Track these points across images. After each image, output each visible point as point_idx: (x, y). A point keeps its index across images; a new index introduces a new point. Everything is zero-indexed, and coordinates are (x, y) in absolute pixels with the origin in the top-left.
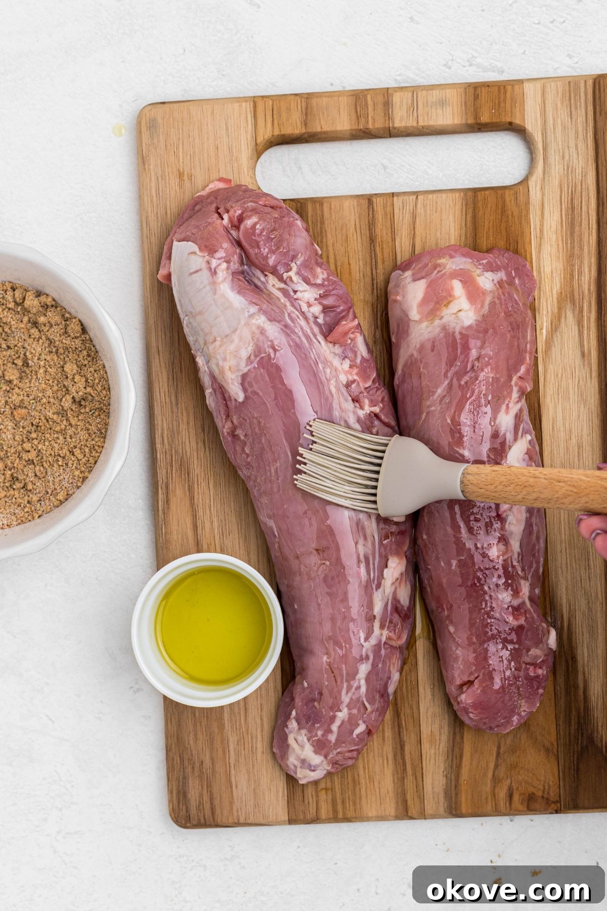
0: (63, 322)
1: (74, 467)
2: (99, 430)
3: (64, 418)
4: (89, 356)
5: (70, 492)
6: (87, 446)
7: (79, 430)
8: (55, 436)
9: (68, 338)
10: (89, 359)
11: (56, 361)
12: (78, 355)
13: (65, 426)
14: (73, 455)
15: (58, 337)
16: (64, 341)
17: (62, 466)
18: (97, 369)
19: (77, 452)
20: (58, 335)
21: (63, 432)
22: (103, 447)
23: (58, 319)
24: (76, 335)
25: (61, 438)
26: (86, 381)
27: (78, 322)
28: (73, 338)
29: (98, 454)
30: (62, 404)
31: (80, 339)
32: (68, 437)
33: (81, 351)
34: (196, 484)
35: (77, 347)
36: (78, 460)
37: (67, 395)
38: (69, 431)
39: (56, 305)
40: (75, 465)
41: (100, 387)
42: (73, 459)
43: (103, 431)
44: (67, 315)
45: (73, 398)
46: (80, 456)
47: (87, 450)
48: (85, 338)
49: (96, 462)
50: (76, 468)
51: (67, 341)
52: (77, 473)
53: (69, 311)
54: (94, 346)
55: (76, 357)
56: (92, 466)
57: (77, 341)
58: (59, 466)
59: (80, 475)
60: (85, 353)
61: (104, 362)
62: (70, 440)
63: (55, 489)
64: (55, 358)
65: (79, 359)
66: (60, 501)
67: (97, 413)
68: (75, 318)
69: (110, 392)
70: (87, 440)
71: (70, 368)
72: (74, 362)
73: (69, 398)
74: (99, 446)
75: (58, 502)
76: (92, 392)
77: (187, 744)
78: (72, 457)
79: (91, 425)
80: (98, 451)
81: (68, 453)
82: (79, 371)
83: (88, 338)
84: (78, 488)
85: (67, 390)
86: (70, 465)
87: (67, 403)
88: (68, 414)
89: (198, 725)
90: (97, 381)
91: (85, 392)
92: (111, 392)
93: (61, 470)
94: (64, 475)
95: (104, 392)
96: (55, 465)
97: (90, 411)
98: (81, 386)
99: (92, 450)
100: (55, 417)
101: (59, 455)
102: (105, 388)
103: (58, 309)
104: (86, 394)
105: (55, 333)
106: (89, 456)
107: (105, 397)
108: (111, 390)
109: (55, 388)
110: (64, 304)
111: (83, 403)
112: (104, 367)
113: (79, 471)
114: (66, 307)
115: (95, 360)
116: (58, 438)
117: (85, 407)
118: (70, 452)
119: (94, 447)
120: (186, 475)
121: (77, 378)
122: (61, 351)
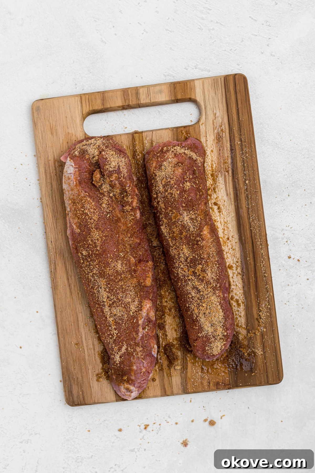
34: (67, 260)
89: (75, 362)
120: (63, 257)
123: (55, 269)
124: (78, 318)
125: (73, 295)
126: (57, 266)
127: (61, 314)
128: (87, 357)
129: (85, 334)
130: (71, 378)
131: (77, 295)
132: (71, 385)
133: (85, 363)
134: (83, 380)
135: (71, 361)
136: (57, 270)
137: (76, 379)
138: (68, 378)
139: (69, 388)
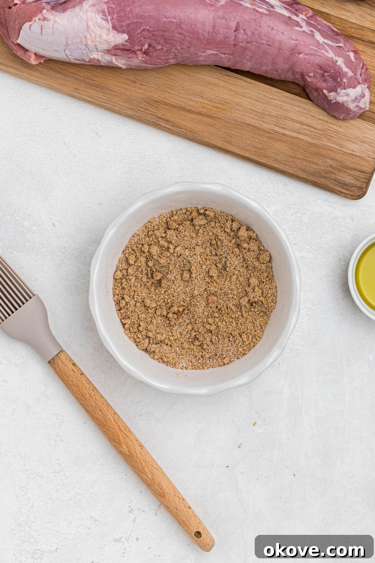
0: (258, 251)
1: (239, 345)
2: (261, 325)
3: (238, 310)
4: (267, 277)
5: (232, 360)
6: (251, 335)
7: (248, 322)
8: (231, 320)
9: (258, 262)
10: (267, 279)
11: (245, 273)
12: (260, 274)
13: (239, 315)
14: (241, 337)
15: (251, 259)
16: (255, 263)
17: (231, 341)
18: (272, 287)
19: (244, 336)
20: (251, 258)
21: (237, 319)
22: (261, 338)
23: (256, 248)
24: (264, 262)
25: (234, 322)
26: (262, 293)
27: (269, 255)
28: (261, 263)
29: (257, 342)
30: (240, 301)
31: (266, 265)
32: (239, 324)
33: (263, 272)
34: (165, 100)
35: (262, 269)
36: (243, 341)
37: (246, 297)
38: (241, 320)
39: (257, 239)
40: (240, 344)
41: (270, 300)
42: (240, 340)
43: (263, 327)
44: (262, 248)
45: (249, 300)
46: (245, 340)
47: (250, 337)
48: (269, 265)
49: (254, 346)
50: (240, 346)
51: (257, 264)
52: (241, 349)
53: (264, 245)
54: (272, 272)
55: (259, 275)
56: (251, 348)
57: (263, 266)
58: (229, 340)
59: (242, 352)
60: (266, 274)
61: (277, 284)
62: (241, 327)
63: (222, 354)
64: (245, 271)
65: (260, 277)
66: (224, 363)
67: (262, 314)
68: (267, 251)
69: (275, 304)
70: (251, 330)
71: (254, 281)
72: (257, 278)
73: (247, 299)
74: (259, 337)
75: (223, 364)
76: (264, 301)
77: (316, 170)
78: (240, 338)
79: (256, 321)
80: (258, 340)
81: (238, 335)
82: (259, 284)
83: (270, 266)
84: (238, 359)
85: (247, 293)
86: (237, 342)
87: (244, 301)
88: (243, 308)
89: (308, 159)
90: (270, 295)
91: (259, 299)
92: (277, 305)
93: (230, 344)
94: (231, 348)
95: (272, 304)
96: (227, 339)
97: (257, 312)
98: (258, 295)
99: (254, 338)
100: (233, 307)
101: (231, 334)
102: (273, 301)
103: (257, 242)
104: (259, 300)
105: (250, 256)
106: (251, 341)
107: (271, 307)
108: (277, 303)
109: (240, 290)
110: (262, 239)
111: (254, 305)
112: (276, 288)
113: (242, 348)
114: (262, 243)
115: (270, 281)
116: (232, 322)
117: (255, 308)
118: (239, 334)
119: (255, 336)
120: (157, 103)
121: (257, 289)
122: (250, 268)
123: (168, 122)
124: (249, 125)
125: (215, 115)
126: (165, 117)
127: (232, 145)
128: (309, 140)
129: (276, 126)
130: (327, 175)
131: (218, 110)
132: (335, 180)
133: (315, 145)
134: (337, 161)
135: (304, 163)
136: (171, 120)
137: (331, 169)
138: (324, 180)
139: (338, 184)
